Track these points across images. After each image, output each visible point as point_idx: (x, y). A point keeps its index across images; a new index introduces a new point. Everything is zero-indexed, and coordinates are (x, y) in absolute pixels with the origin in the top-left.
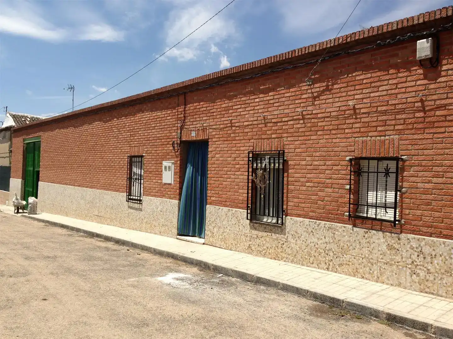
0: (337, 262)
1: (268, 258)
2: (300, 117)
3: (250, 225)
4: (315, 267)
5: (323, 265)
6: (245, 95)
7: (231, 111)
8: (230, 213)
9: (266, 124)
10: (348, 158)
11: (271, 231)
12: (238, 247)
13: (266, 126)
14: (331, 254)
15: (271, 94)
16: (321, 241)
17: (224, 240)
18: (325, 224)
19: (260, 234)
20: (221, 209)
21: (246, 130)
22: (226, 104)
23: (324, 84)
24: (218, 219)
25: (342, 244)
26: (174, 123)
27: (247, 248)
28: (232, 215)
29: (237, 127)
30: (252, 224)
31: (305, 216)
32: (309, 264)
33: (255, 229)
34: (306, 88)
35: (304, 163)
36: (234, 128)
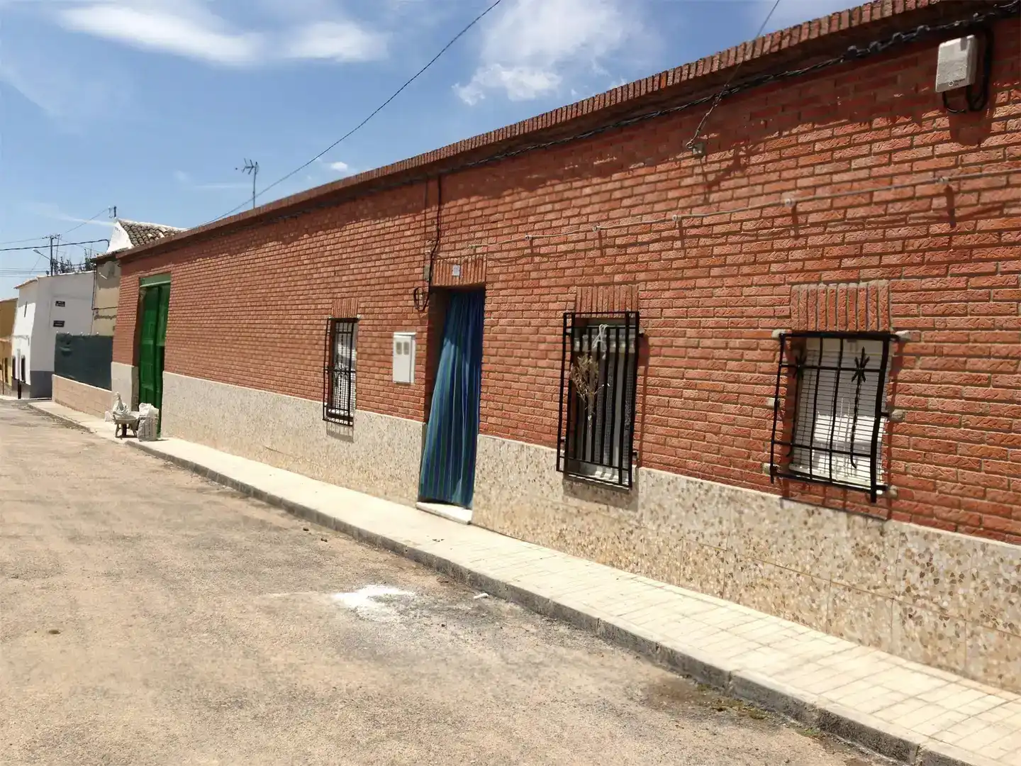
0: (743, 579)
1: (598, 562)
2: (676, 233)
3: (563, 484)
4: (694, 589)
5: (712, 584)
6: (561, 179)
7: (532, 219)
8: (524, 456)
9: (602, 248)
10: (776, 333)
11: (606, 501)
12: (539, 534)
13: (603, 255)
14: (731, 560)
15: (615, 176)
16: (710, 530)
17: (510, 516)
18: (722, 489)
19: (586, 506)
20: (506, 444)
21: (562, 265)
22: (523, 199)
23: (729, 154)
24: (501, 466)
25: (755, 539)
26: (418, 244)
27: (555, 537)
28: (527, 459)
29: (542, 255)
30: (568, 483)
31: (679, 468)
32: (683, 581)
33: (575, 494)
34: (692, 162)
35: (681, 341)
36: (537, 259)
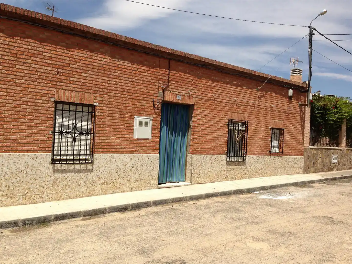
0: (265, 172)
1: (237, 180)
2: (253, 105)
3: (226, 163)
4: (258, 177)
5: (261, 175)
6: (224, 83)
7: (213, 90)
8: (213, 158)
9: (236, 104)
10: (270, 128)
11: (238, 165)
12: (219, 179)
13: (236, 106)
14: (263, 169)
15: (239, 88)
16: (260, 165)
17: (209, 177)
18: (262, 157)
19: (233, 167)
20: (206, 156)
21: (224, 105)
23: (263, 93)
24: (204, 163)
25: (267, 164)
27: (225, 178)
28: (214, 160)
29: (218, 101)
30: (228, 163)
31: (254, 154)
32: (255, 177)
33: (230, 165)
34: (256, 92)
35: (254, 128)
36: (216, 102)
